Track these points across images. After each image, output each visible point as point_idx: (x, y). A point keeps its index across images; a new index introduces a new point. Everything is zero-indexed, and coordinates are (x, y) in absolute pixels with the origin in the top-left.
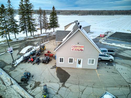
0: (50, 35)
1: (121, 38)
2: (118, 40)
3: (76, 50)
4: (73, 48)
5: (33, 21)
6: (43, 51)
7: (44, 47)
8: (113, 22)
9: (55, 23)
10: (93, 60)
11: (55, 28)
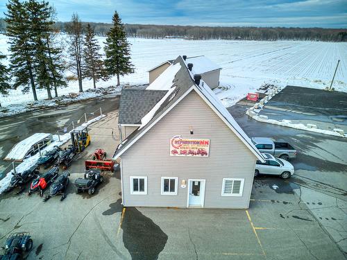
0: (106, 96)
1: (302, 104)
2: (295, 108)
3: (184, 153)
4: (176, 145)
5: (52, 56)
6: (81, 151)
7: (84, 136)
8: (275, 58)
9: (121, 62)
10: (237, 183)
11: (121, 74)
